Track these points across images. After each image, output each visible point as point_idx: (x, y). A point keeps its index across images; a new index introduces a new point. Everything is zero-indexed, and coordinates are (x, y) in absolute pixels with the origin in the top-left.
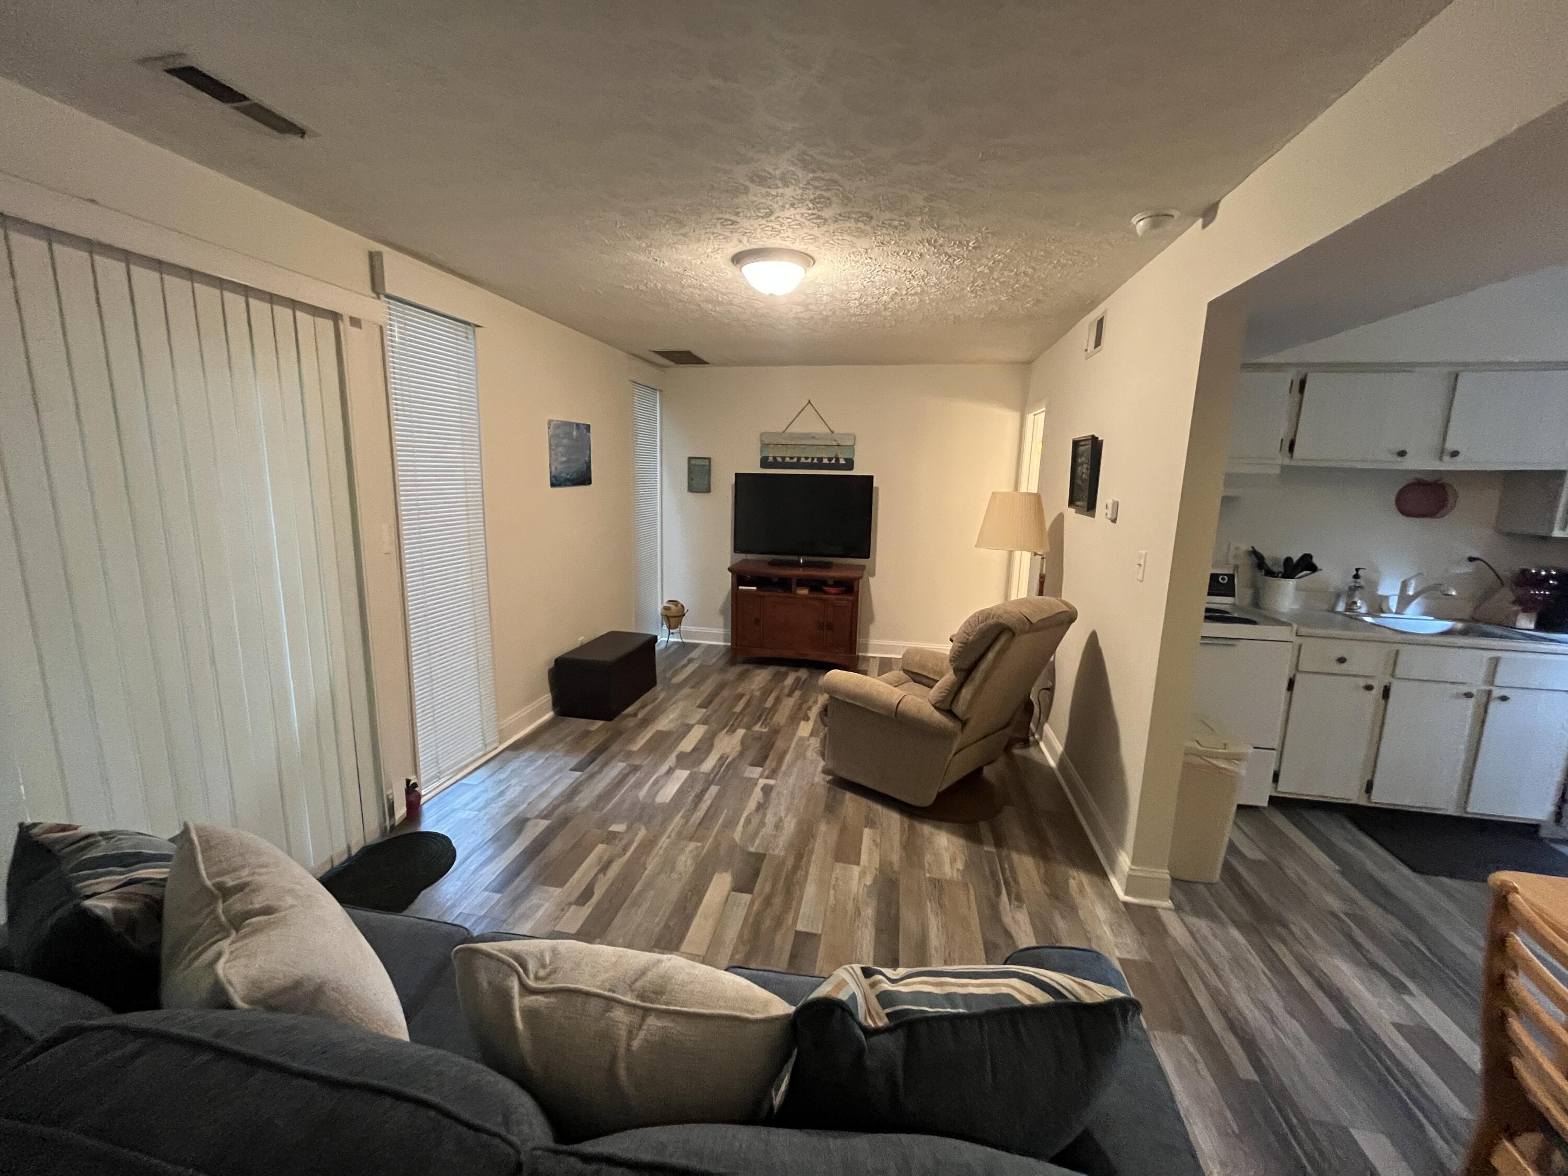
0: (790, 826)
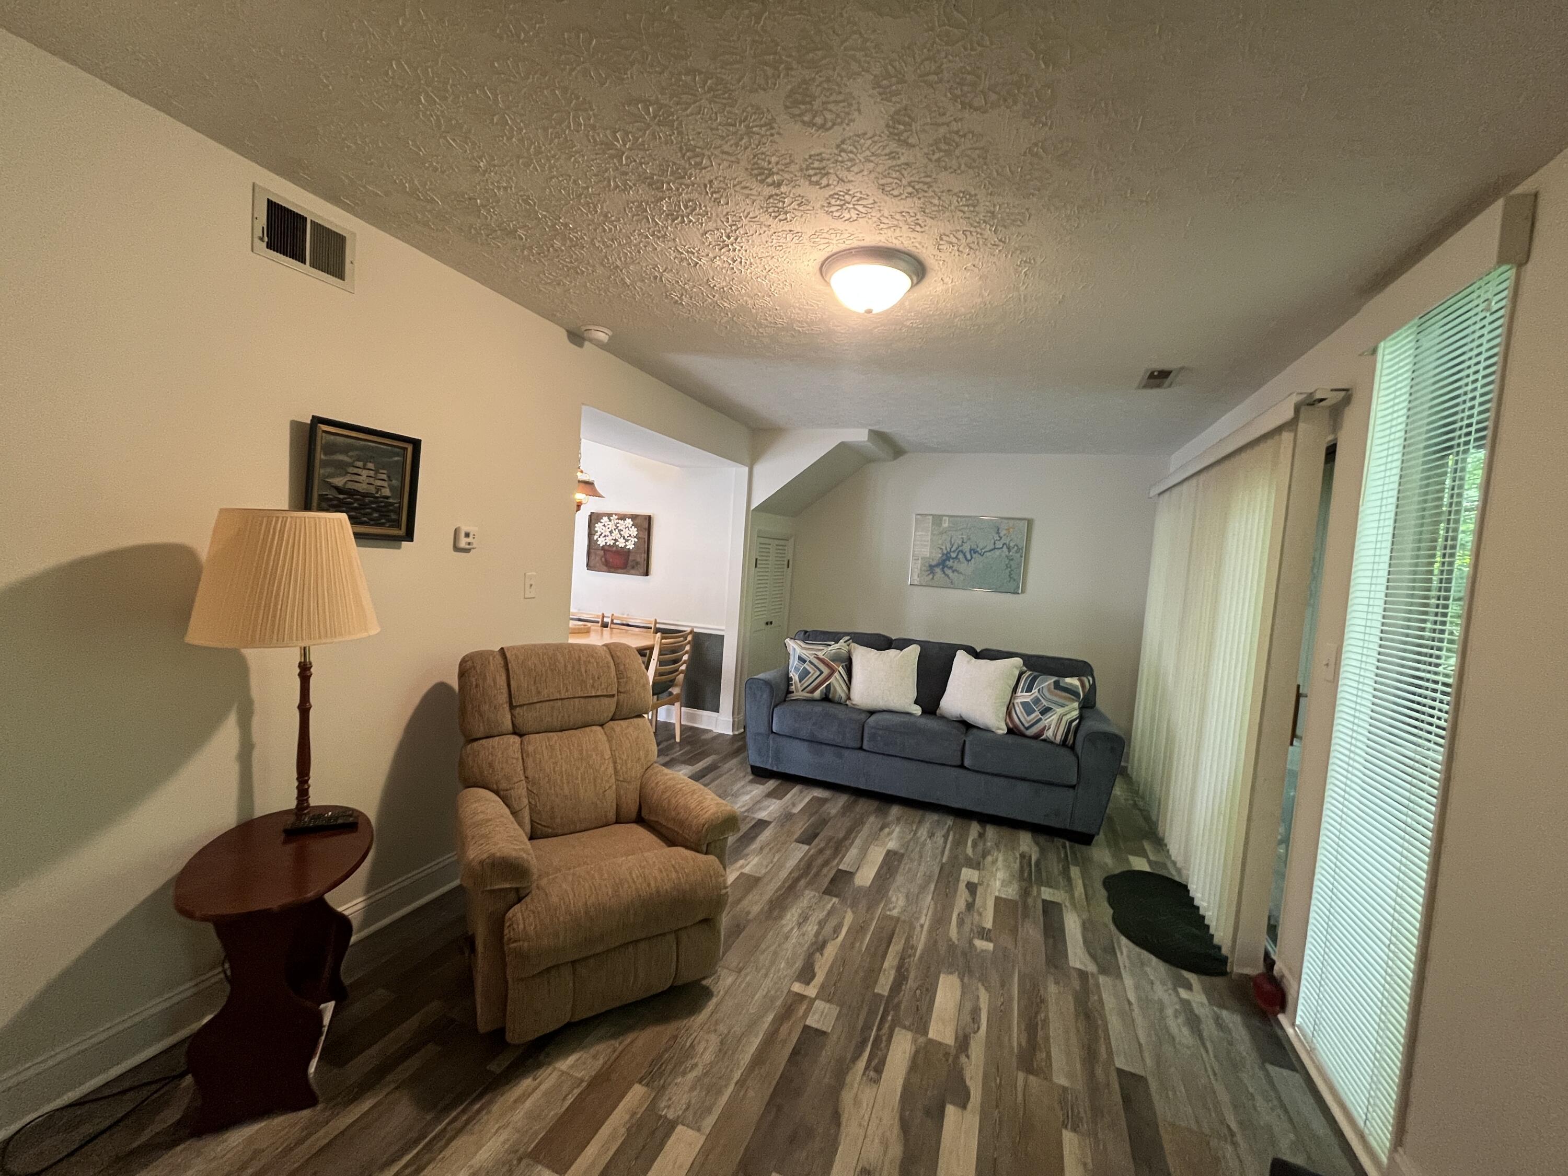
0: (791, 916)
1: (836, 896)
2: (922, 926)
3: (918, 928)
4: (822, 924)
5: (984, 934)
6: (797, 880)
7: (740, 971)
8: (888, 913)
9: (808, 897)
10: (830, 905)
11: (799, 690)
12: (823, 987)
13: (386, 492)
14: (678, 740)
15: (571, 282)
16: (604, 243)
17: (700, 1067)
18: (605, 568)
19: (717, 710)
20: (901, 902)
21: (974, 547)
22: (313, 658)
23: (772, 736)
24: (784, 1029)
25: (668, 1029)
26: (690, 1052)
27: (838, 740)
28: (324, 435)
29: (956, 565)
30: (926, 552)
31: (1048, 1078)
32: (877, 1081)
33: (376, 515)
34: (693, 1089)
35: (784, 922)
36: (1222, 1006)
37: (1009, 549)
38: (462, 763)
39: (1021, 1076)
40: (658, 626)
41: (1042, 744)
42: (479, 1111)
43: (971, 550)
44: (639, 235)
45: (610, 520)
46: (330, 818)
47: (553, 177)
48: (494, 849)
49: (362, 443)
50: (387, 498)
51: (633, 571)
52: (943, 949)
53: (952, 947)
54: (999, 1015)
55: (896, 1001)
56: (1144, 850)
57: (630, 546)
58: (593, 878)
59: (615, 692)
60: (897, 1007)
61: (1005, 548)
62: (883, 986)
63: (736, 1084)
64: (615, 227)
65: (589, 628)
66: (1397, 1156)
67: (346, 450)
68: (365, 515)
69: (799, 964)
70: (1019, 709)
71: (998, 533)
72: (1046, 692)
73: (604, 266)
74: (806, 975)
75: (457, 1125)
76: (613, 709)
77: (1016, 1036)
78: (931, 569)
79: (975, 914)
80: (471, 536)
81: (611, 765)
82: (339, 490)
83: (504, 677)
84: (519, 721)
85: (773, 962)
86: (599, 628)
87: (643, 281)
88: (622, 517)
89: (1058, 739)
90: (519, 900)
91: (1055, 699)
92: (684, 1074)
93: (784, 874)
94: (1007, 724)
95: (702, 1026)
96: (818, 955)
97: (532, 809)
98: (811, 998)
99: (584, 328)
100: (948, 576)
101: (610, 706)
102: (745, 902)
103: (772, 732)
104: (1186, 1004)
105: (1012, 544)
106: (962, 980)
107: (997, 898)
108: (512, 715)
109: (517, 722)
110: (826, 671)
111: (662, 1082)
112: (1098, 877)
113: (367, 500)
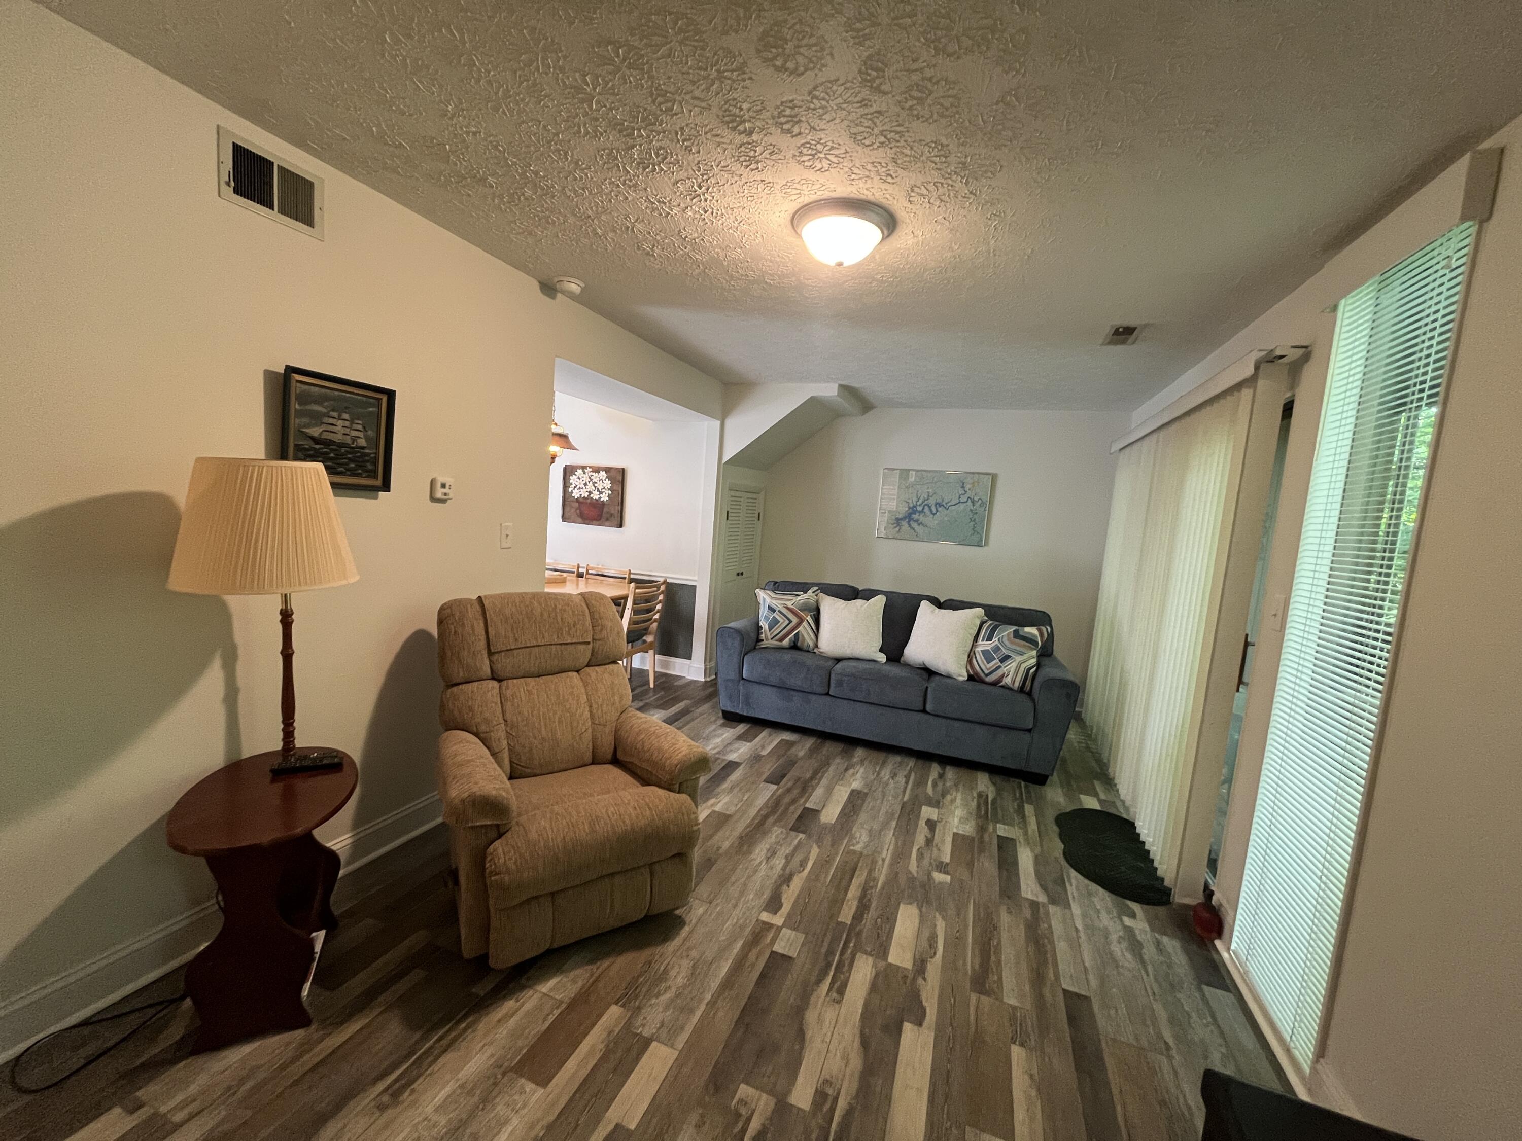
0: (760, 852)
1: (803, 832)
2: (883, 860)
3: (880, 862)
4: (789, 858)
5: (942, 868)
6: (766, 817)
7: (710, 903)
8: (852, 848)
9: (776, 833)
10: (796, 842)
11: (768, 638)
12: (789, 916)
13: (362, 442)
14: (652, 686)
15: (542, 232)
16: (575, 192)
17: (673, 990)
18: (580, 520)
19: (689, 657)
20: (865, 838)
21: (939, 501)
22: (294, 605)
23: (742, 682)
24: (752, 956)
25: (646, 954)
26: (663, 976)
27: (806, 686)
28: (299, 385)
29: (922, 518)
30: (893, 505)
31: (999, 999)
32: (839, 1002)
33: (353, 465)
34: (667, 1008)
35: (753, 856)
36: (1165, 933)
37: (973, 502)
38: (443, 707)
39: (974, 997)
40: (632, 576)
41: (1002, 690)
42: (465, 1030)
43: (936, 504)
44: (610, 184)
45: (584, 473)
46: (314, 758)
47: (523, 122)
48: (475, 789)
49: (336, 393)
50: (363, 448)
51: (607, 523)
52: (902, 880)
53: (912, 879)
54: (955, 942)
55: (858, 929)
56: (1095, 789)
57: (605, 498)
58: (570, 814)
59: (590, 640)
60: (859, 934)
61: (969, 503)
62: (846, 915)
63: (707, 1005)
64: (586, 175)
65: (565, 578)
66: (1319, 1067)
67: (320, 400)
68: (341, 465)
69: (767, 895)
70: (979, 657)
71: (963, 487)
72: (1005, 639)
73: (575, 215)
74: (774, 904)
75: (445, 1042)
76: (589, 655)
77: (970, 960)
78: (898, 521)
79: (934, 849)
80: (447, 486)
81: (587, 709)
82: (315, 440)
83: (482, 625)
84: (498, 667)
85: (742, 893)
86: (575, 578)
87: (615, 231)
88: (597, 470)
89: (1017, 684)
90: (500, 836)
91: (1014, 647)
92: (658, 995)
93: (753, 812)
94: (968, 671)
95: (675, 952)
96: (785, 887)
97: (511, 750)
98: (778, 927)
99: (556, 280)
100: (913, 529)
101: (584, 653)
102: (716, 837)
103: (743, 679)
104: (1129, 931)
105: (976, 499)
106: (921, 911)
107: (955, 834)
108: (490, 661)
109: (494, 667)
110: (795, 620)
111: (637, 1003)
112: (1050, 815)
113: (343, 450)
